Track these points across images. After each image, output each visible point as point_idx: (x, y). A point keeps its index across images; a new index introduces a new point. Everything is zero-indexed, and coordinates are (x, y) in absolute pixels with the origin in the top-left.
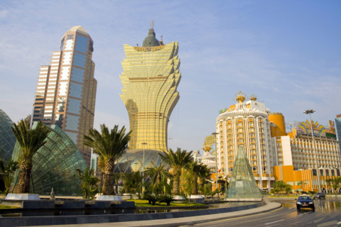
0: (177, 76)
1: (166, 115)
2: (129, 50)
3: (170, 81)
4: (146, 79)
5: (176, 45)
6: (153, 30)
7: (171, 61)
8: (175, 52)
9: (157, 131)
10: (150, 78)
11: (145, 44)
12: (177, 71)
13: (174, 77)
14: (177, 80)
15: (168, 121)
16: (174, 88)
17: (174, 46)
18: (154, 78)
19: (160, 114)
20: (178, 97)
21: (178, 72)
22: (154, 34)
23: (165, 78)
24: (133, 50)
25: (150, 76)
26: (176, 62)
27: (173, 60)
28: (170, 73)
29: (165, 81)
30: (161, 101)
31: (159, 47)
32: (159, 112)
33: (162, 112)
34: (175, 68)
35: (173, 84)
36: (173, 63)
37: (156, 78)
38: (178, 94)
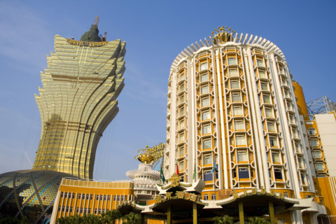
0: (119, 81)
1: (96, 129)
2: (61, 42)
3: (108, 84)
4: (76, 78)
5: (123, 44)
6: (96, 26)
7: (112, 61)
8: (119, 53)
9: (78, 149)
10: (80, 78)
11: (83, 38)
12: (120, 75)
13: (114, 80)
14: (117, 86)
15: (99, 134)
16: (111, 95)
17: (120, 46)
18: (86, 79)
19: (87, 127)
20: (115, 111)
21: (121, 77)
22: (97, 31)
23: (101, 79)
24: (65, 42)
25: (81, 75)
26: (120, 64)
27: (116, 61)
28: (110, 75)
29: (102, 84)
30: (92, 109)
31: (100, 43)
32: (85, 122)
33: (91, 123)
34: (118, 71)
35: (112, 90)
36: (115, 64)
37: (89, 79)
38: (117, 103)
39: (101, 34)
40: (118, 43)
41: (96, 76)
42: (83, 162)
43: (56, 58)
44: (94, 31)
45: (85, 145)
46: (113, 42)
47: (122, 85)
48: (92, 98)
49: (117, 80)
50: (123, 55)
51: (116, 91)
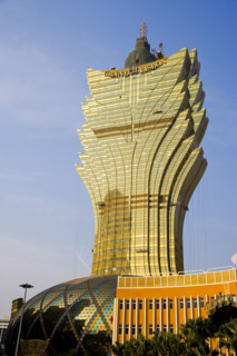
0: (197, 116)
1: (175, 199)
2: (97, 79)
3: (182, 124)
4: (129, 127)
5: (192, 55)
6: (144, 38)
7: (181, 86)
8: (190, 69)
9: (154, 235)
10: (137, 126)
11: (128, 64)
12: (197, 106)
13: (189, 116)
14: (197, 124)
15: (183, 208)
16: (189, 141)
17: (187, 58)
18: (145, 124)
19: (161, 199)
20: (201, 165)
21: (200, 109)
22: (147, 46)
23: (168, 120)
24: (103, 77)
25: (136, 121)
26: (194, 89)
27: (186, 85)
28: (181, 110)
29: (170, 127)
30: (162, 169)
31: (155, 64)
32: (157, 192)
33: (165, 192)
34: (192, 100)
35: (189, 132)
36: (185, 89)
37: (150, 123)
38: (202, 152)
39: (155, 48)
40: (184, 54)
41: (160, 115)
42: (164, 255)
43: (94, 103)
44: (143, 47)
45: (163, 228)
46: (175, 56)
47: (205, 121)
48: (160, 153)
49: (194, 115)
50: (196, 72)
51: (196, 133)
